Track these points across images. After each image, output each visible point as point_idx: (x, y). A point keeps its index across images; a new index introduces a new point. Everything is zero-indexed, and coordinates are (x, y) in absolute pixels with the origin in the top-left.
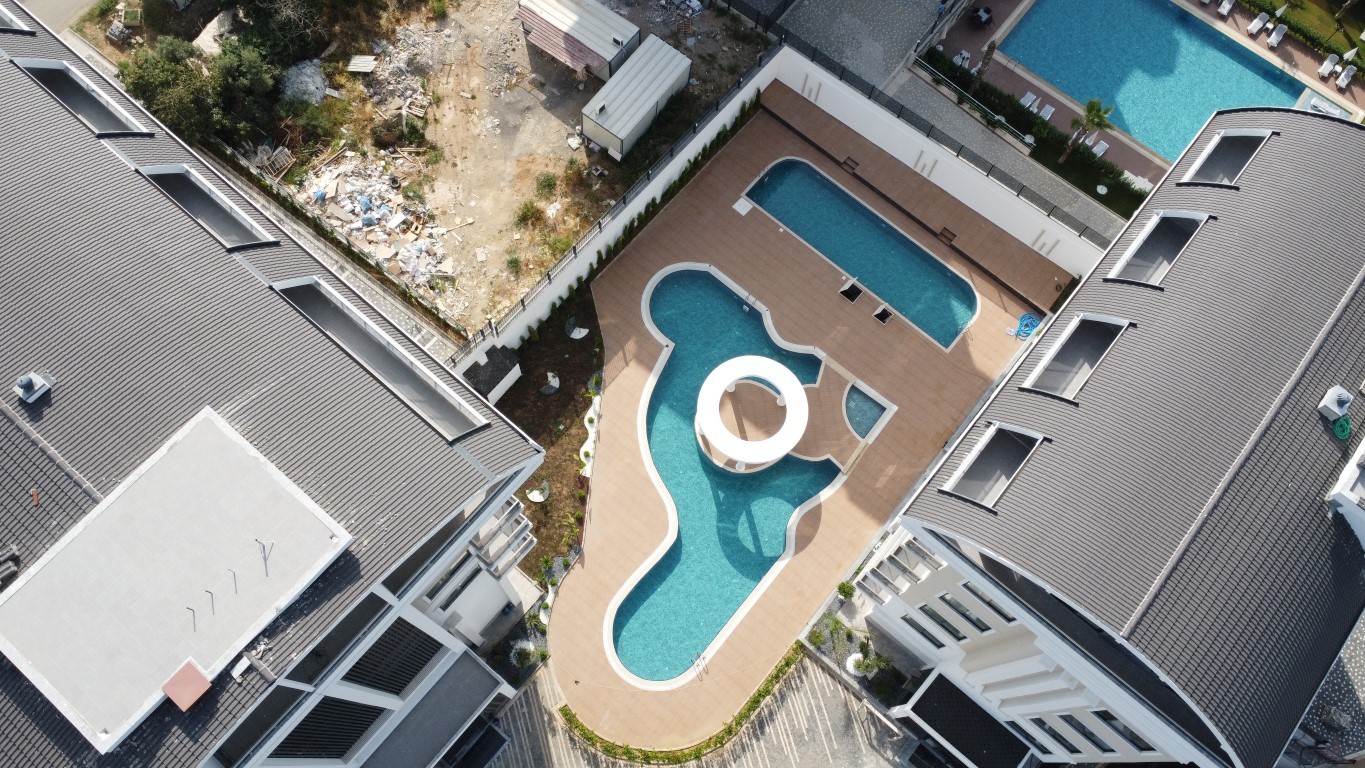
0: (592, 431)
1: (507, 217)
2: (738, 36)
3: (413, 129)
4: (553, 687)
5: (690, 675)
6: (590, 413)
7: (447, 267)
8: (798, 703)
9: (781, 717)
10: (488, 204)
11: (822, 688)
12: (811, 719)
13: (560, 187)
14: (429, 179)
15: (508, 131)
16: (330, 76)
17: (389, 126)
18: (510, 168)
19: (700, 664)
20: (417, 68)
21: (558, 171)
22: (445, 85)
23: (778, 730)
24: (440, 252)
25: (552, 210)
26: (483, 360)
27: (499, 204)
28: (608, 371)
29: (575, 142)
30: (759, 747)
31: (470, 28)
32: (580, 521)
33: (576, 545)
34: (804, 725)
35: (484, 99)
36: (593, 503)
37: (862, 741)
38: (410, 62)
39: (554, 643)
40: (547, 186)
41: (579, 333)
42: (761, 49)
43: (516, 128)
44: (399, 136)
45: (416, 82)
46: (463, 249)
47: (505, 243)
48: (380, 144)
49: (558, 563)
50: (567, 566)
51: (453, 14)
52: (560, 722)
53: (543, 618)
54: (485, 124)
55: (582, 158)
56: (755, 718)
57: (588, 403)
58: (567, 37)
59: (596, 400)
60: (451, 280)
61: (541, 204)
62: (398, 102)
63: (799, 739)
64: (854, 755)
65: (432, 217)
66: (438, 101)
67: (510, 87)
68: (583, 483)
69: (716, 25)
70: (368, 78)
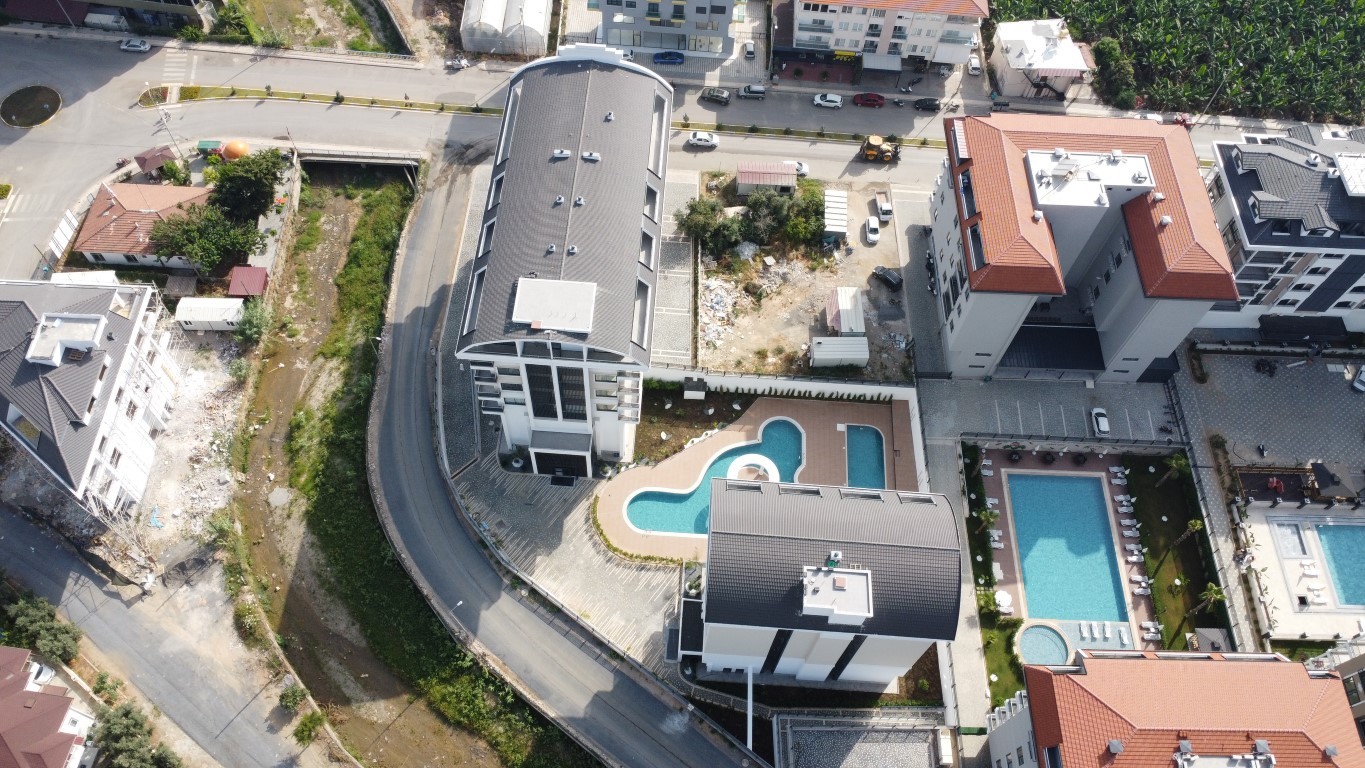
0: (703, 436)
1: (756, 348)
2: (904, 370)
3: (761, 295)
4: (602, 489)
5: (642, 532)
6: (709, 432)
7: (719, 343)
8: (660, 576)
9: (650, 574)
10: (754, 338)
11: (673, 581)
12: (658, 585)
13: (782, 356)
14: (746, 313)
15: (789, 323)
16: (756, 255)
17: (755, 286)
18: (775, 335)
19: (648, 533)
20: (784, 278)
21: (788, 350)
22: (787, 291)
23: (645, 576)
24: (722, 336)
25: (771, 359)
26: (695, 380)
27: (758, 341)
28: (731, 426)
29: (804, 347)
30: (634, 573)
31: (817, 282)
32: (667, 457)
33: (657, 461)
34: (654, 584)
35: (793, 307)
36: (678, 456)
37: (664, 609)
38: (784, 274)
39: (617, 479)
40: (779, 351)
41: (737, 407)
42: (907, 380)
43: (792, 325)
44: (753, 291)
45: (779, 281)
46: (730, 343)
47: (744, 354)
48: (746, 289)
49: (646, 460)
50: (647, 464)
51: (817, 273)
52: (592, 500)
53: (623, 469)
54: (785, 315)
55: (801, 354)
56: (645, 563)
57: (713, 428)
58: (839, 311)
59: (716, 430)
60: (715, 348)
61: (769, 354)
62: (766, 281)
63: (647, 585)
64: (656, 610)
65: (733, 325)
66: (779, 293)
67: (806, 311)
68: (681, 448)
69: (902, 359)
70: (766, 267)
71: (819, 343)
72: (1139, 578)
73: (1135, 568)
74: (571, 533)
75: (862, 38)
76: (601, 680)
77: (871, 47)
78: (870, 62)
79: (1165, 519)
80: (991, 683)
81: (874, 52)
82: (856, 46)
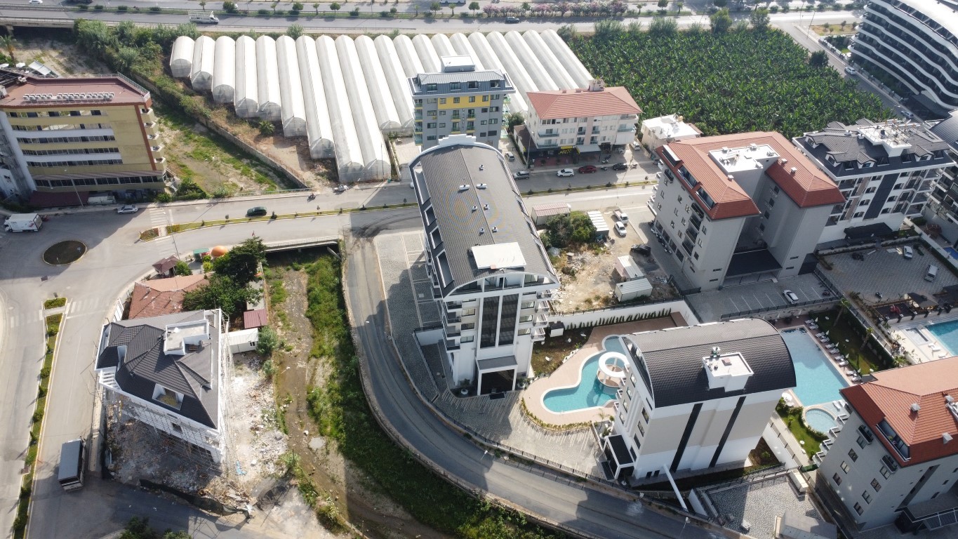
0: (571, 354)
1: (583, 299)
2: (672, 293)
3: (573, 272)
4: (523, 394)
5: (558, 413)
6: (574, 351)
7: (561, 300)
8: (581, 436)
9: (574, 435)
10: (580, 294)
11: (590, 437)
12: (582, 441)
13: (601, 300)
14: (569, 283)
15: (596, 283)
16: (561, 253)
17: (568, 269)
18: (591, 290)
19: (562, 413)
20: (583, 261)
21: (602, 296)
22: (587, 268)
23: (572, 437)
24: (561, 296)
25: (595, 303)
26: (556, 322)
27: (582, 295)
28: (585, 346)
29: (611, 293)
30: (564, 437)
31: (602, 259)
32: (555, 369)
33: (550, 374)
34: (579, 440)
35: (595, 275)
36: (561, 368)
37: (592, 452)
38: (582, 259)
39: (530, 388)
40: (597, 298)
41: (583, 335)
42: (675, 298)
43: (598, 284)
44: (567, 271)
45: (581, 264)
46: (567, 300)
47: (578, 304)
48: (563, 271)
49: (543, 374)
50: (545, 375)
51: (600, 255)
52: (520, 402)
53: (531, 381)
54: (592, 279)
55: (611, 297)
56: (569, 429)
57: (575, 349)
58: (624, 270)
59: (577, 350)
60: (560, 303)
61: (593, 300)
62: (573, 265)
63: (576, 442)
64: (588, 454)
65: (564, 290)
66: (583, 270)
67: (603, 275)
68: (561, 363)
69: (668, 289)
70: (570, 257)
71: (622, 286)
72: (851, 372)
73: (846, 368)
74: (515, 424)
75: (575, 136)
76: (579, 496)
77: (580, 142)
78: (581, 149)
79: (847, 341)
80: (802, 446)
81: (583, 144)
82: (572, 142)
